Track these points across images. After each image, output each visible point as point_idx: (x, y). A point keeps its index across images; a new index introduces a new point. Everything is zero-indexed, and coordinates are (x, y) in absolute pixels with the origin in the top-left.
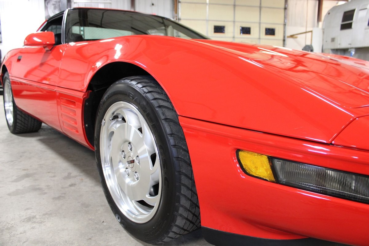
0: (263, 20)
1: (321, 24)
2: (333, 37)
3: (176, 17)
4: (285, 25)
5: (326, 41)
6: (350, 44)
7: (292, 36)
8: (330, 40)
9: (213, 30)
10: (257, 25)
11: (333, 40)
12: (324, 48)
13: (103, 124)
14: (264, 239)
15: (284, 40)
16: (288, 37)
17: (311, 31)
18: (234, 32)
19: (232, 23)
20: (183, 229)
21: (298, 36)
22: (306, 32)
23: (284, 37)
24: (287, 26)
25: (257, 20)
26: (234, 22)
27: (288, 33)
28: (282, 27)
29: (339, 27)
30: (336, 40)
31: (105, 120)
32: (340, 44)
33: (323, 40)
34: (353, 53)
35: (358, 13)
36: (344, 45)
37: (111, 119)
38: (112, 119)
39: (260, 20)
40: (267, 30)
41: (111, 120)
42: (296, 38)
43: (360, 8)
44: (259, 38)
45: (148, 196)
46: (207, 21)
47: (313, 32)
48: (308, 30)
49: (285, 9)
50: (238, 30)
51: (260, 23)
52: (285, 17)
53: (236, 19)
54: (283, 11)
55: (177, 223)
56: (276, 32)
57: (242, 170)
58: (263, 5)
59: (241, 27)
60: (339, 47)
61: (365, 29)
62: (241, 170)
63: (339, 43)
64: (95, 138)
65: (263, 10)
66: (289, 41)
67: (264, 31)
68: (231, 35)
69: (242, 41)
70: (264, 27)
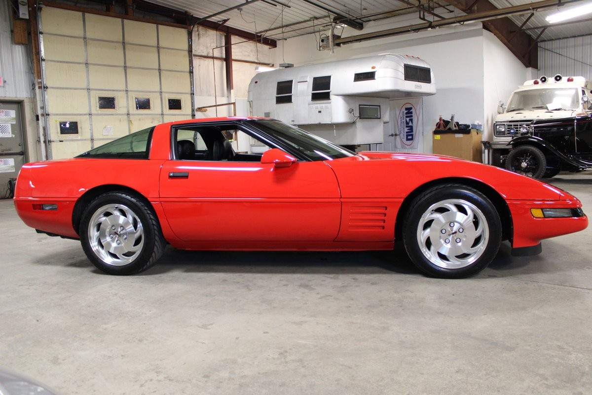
0: (164, 89)
2: (267, 111)
3: (39, 83)
4: (192, 94)
6: (293, 121)
9: (98, 105)
10: (158, 96)
11: (267, 115)
15: (193, 116)
16: (198, 110)
17: (234, 104)
18: (127, 107)
19: (123, 94)
21: (208, 109)
22: (228, 104)
23: (193, 110)
24: (195, 97)
25: (157, 88)
26: (127, 91)
27: (196, 107)
28: (189, 96)
29: (275, 100)
30: (271, 115)
35: (296, 84)
39: (161, 89)
40: (171, 101)
43: (299, 80)
44: (162, 114)
46: (89, 90)
47: (237, 104)
48: (231, 101)
49: (191, 72)
50: (133, 103)
51: (161, 93)
52: (192, 83)
53: (130, 88)
54: (188, 74)
56: (183, 104)
57: (533, 216)
58: (162, 67)
59: (136, 99)
61: (310, 104)
65: (163, 74)
67: (166, 104)
68: (125, 111)
69: (140, 120)
70: (167, 97)
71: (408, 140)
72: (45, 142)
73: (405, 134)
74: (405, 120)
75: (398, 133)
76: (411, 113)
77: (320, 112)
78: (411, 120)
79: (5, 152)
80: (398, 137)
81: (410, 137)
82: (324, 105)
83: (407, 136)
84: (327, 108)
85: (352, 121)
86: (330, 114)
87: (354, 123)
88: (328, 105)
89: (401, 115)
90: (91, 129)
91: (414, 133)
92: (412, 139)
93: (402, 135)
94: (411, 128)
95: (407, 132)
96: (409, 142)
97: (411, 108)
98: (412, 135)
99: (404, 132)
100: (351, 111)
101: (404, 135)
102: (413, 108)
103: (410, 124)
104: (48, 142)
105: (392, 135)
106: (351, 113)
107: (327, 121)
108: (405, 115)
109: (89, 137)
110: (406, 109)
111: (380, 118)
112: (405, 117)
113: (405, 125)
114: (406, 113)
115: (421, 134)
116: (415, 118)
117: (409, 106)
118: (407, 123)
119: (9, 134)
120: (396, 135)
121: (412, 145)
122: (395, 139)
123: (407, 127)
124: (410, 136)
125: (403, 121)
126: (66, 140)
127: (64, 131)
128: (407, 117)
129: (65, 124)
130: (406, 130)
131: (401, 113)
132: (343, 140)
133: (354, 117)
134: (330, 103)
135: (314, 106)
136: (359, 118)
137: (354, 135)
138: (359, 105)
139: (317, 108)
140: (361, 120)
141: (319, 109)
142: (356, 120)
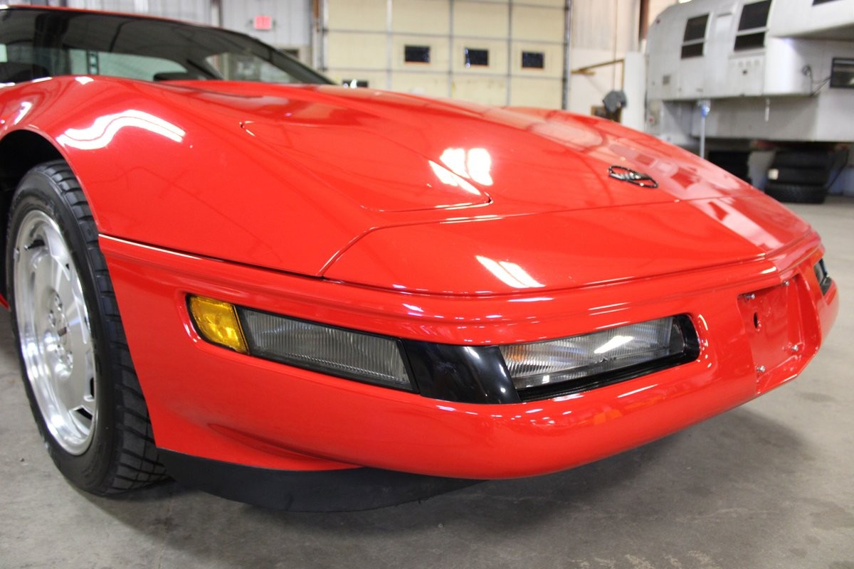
0: (516, 34)
1: (644, 42)
2: (666, 73)
3: (317, 24)
4: (566, 45)
5: (654, 84)
6: (700, 90)
7: (583, 71)
8: (659, 81)
9: (402, 56)
10: (504, 45)
11: (666, 80)
12: (649, 97)
13: (15, 257)
14: (267, 470)
15: (564, 80)
16: (574, 73)
17: (622, 61)
18: (450, 61)
19: (445, 41)
20: (144, 459)
21: (597, 70)
22: (614, 62)
23: (565, 72)
24: (570, 49)
25: (503, 33)
26: (451, 37)
27: (574, 64)
28: (559, 49)
29: (678, 53)
30: (672, 81)
31: (18, 249)
32: (680, 90)
33: (647, 80)
34: (707, 109)
35: (714, 21)
36: (688, 92)
37: (26, 247)
38: (29, 248)
39: (510, 33)
40: (526, 56)
41: (26, 249)
42: (592, 74)
43: (719, 12)
44: (509, 75)
45: (89, 399)
46: (390, 34)
47: (627, 62)
48: (619, 56)
49: (567, 9)
50: (460, 56)
51: (509, 41)
52: (567, 28)
53: (456, 32)
54: (560, 13)
55: (126, 446)
56: (547, 61)
57: (200, 336)
59: (466, 48)
60: (678, 96)
61: (730, 58)
62: (199, 338)
63: (678, 87)
64: (7, 288)
65: (516, 11)
66: (577, 82)
67: (518, 60)
68: (445, 67)
69: (469, 82)
70: (518, 49)
77: (745, 72)
82: (752, 59)
84: (757, 63)
85: (808, 91)
86: (762, 76)
87: (811, 97)
88: (760, 59)
100: (807, 70)
106: (805, 74)
107: (753, 89)
132: (790, 131)
133: (812, 82)
134: (763, 54)
135: (737, 61)
136: (828, 83)
137: (811, 123)
138: (834, 59)
139: (741, 64)
140: (834, 90)
141: (745, 68)
142: (820, 88)
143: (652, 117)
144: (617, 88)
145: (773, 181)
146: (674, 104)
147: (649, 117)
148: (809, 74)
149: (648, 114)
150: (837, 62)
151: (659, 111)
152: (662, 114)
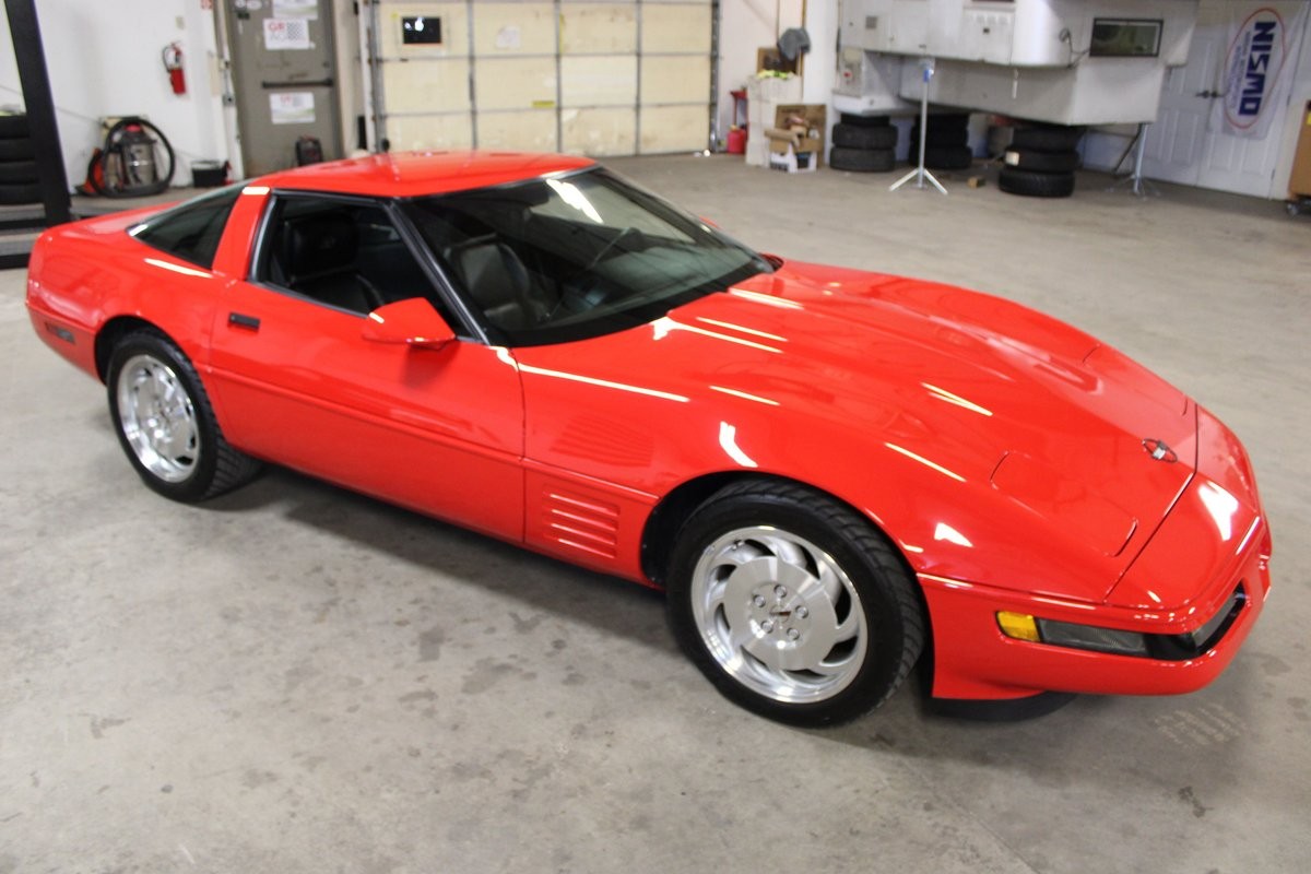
2: (872, 13)
5: (851, 24)
6: (923, 44)
8: (861, 23)
11: (871, 23)
12: (844, 43)
15: (715, 5)
30: (880, 25)
32: (892, 39)
33: (842, 20)
34: (931, 71)
36: (904, 45)
44: (639, 1)
57: (1001, 632)
60: (888, 47)
61: (966, 9)
63: (889, 35)
69: (583, 13)
71: (1243, 111)
72: (370, 61)
73: (1240, 96)
74: (1246, 58)
75: (1220, 90)
76: (1270, 38)
77: (986, 31)
78: (1265, 59)
79: (296, 80)
80: (1218, 103)
81: (1250, 106)
82: (997, 16)
83: (1245, 101)
84: (1003, 22)
85: (1066, 62)
86: (1010, 40)
87: (1069, 68)
88: (1008, 16)
89: (1240, 42)
90: (471, 35)
91: (1264, 95)
92: (1254, 112)
93: (1230, 97)
94: (1259, 83)
95: (1246, 92)
96: (1245, 119)
97: (1272, 25)
98: (1258, 101)
99: (1237, 87)
100: (1065, 36)
101: (1235, 98)
102: (1278, 25)
103: (1260, 70)
104: (376, 62)
105: (1205, 94)
106: (1063, 40)
107: (999, 55)
108: (1251, 43)
109: (465, 51)
110: (1259, 25)
111: (1157, 55)
112: (1249, 48)
113: (1245, 70)
114: (1257, 38)
115: (1283, 100)
116: (1276, 54)
117: (1266, 17)
118: (1252, 66)
119: (303, 42)
120: (1215, 95)
121: (1250, 130)
122: (1211, 106)
123: (1249, 75)
124: (1251, 103)
125: (1242, 58)
126: (415, 59)
127: (411, 37)
128: (1255, 48)
129: (412, 21)
130: (1246, 84)
131: (1243, 35)
132: (1038, 108)
133: (1071, 51)
134: (1013, 11)
135: (975, 14)
136: (1088, 54)
137: (1066, 101)
138: (1096, 20)
139: (980, 20)
140: (1095, 59)
141: (986, 26)
142: (1078, 60)
143: (848, 71)
144: (797, 25)
145: (1011, 167)
146: (879, 57)
147: (844, 70)
148: (1068, 41)
149: (842, 65)
150: (1099, 23)
151: (859, 65)
152: (864, 68)
